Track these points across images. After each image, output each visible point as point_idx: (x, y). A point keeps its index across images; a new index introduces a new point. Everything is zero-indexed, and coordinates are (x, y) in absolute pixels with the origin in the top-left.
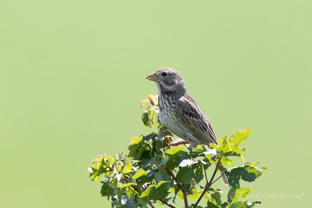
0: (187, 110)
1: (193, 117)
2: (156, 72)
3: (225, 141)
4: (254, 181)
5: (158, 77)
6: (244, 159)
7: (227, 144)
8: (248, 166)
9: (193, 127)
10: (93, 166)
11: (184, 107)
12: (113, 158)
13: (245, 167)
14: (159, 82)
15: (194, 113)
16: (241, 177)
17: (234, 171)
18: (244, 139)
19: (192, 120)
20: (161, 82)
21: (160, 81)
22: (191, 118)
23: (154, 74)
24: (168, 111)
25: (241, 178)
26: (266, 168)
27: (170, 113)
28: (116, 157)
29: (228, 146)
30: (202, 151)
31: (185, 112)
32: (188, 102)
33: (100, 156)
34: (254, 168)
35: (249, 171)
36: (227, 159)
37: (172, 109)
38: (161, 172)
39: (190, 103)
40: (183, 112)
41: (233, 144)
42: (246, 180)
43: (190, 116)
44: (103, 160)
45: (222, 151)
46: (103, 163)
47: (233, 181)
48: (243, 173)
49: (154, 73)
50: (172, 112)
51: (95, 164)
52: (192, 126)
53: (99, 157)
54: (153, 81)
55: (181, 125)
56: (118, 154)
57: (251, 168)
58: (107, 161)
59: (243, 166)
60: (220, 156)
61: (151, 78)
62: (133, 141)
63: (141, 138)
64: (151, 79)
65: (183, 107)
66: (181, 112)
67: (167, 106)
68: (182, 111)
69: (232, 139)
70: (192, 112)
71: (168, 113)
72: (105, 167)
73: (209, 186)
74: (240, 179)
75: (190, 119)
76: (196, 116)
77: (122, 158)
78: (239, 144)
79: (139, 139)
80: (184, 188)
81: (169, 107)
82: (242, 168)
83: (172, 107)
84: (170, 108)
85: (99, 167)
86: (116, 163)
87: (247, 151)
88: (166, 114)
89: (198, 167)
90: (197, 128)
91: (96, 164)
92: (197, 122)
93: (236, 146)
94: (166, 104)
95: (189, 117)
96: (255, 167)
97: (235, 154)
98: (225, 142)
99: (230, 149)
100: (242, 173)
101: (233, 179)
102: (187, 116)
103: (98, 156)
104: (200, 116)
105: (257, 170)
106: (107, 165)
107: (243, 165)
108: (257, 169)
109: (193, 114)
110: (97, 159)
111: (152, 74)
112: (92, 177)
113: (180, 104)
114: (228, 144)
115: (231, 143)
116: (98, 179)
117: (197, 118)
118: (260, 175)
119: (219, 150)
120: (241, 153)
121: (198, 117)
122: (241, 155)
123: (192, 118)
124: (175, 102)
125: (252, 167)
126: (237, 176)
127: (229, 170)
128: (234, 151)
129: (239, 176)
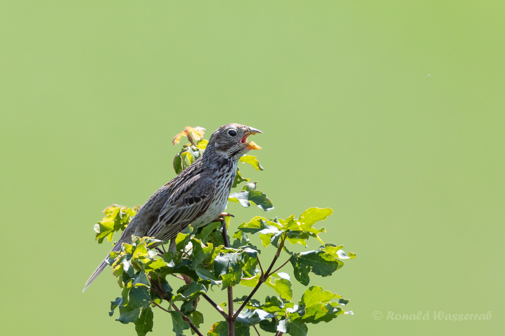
4: (331, 275)
6: (321, 240)
7: (296, 223)
8: (323, 252)
10: (102, 222)
13: (319, 253)
18: (321, 219)
25: (311, 270)
26: (355, 255)
29: (296, 225)
30: (259, 227)
41: (304, 223)
42: (318, 274)
44: (119, 213)
46: (118, 217)
47: (300, 274)
48: (316, 262)
53: (114, 206)
57: (328, 255)
59: (317, 251)
60: (284, 236)
69: (302, 217)
73: (265, 278)
78: (314, 223)
93: (310, 226)
98: (291, 221)
99: (299, 228)
100: (314, 262)
101: (301, 270)
103: (113, 204)
110: (112, 209)
115: (301, 223)
116: (111, 238)
118: (340, 266)
122: (317, 236)
126: (307, 267)
128: (305, 230)
129: (309, 266)
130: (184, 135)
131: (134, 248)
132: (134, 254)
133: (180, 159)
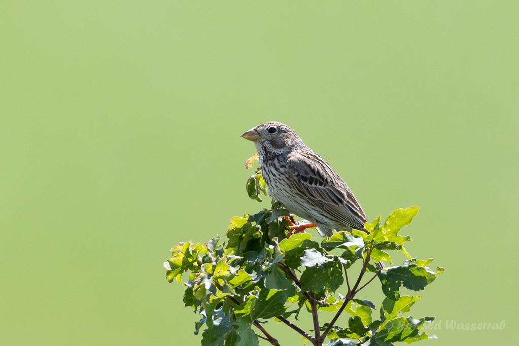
0: (304, 173)
1: (316, 184)
2: (258, 127)
3: (378, 225)
4: (423, 289)
5: (260, 135)
6: (407, 253)
7: (381, 230)
8: (414, 266)
9: (320, 199)
10: (172, 260)
11: (299, 169)
12: (203, 247)
13: (410, 266)
14: (262, 143)
15: (317, 177)
16: (403, 283)
17: (392, 273)
18: (406, 223)
19: (316, 188)
20: (265, 143)
21: (264, 141)
22: (313, 185)
23: (254, 130)
24: (277, 181)
25: (402, 285)
26: (443, 270)
27: (280, 183)
28: (208, 245)
29: (382, 233)
30: (341, 241)
31: (302, 176)
32: (305, 160)
33: (183, 243)
34: (423, 269)
35: (417, 273)
36: (381, 253)
37: (282, 177)
38: (275, 273)
39: (308, 163)
40: (299, 177)
41: (389, 230)
42: (410, 287)
43: (311, 183)
44: (188, 250)
45: (373, 241)
46: (187, 253)
47: (389, 289)
48: (406, 276)
49: (253, 128)
50: (282, 182)
51: (175, 255)
52: (317, 197)
53: (182, 245)
54: (253, 140)
55: (298, 199)
56: (211, 241)
57: (419, 269)
58: (194, 252)
59: (406, 265)
60: (369, 249)
61: (249, 135)
62: (233, 223)
63: (247, 219)
64: (249, 137)
65: (297, 170)
66: (296, 179)
67: (274, 175)
68: (297, 176)
69: (388, 223)
70: (314, 177)
71: (278, 185)
72: (190, 260)
73: (352, 294)
74: (400, 285)
75: (311, 187)
76: (322, 181)
77: (218, 247)
78: (400, 229)
79: (243, 220)
80: (314, 298)
81: (277, 175)
82: (405, 268)
83: (282, 174)
84: (279, 175)
85: (182, 260)
86: (207, 253)
87: (412, 240)
88: (275, 187)
89: (335, 265)
90: (326, 200)
91: (177, 255)
92: (324, 190)
93: (395, 233)
94: (272, 172)
95: (309, 185)
96: (426, 268)
97: (393, 246)
98: (377, 228)
99: (385, 237)
100: (404, 276)
101: (390, 286)
102: (305, 183)
103: (180, 243)
104: (329, 181)
105: (429, 273)
106: (193, 258)
107: (406, 263)
108: (428, 271)
109: (315, 179)
110: (180, 248)
111: (252, 130)
112: (170, 277)
113: (292, 165)
114: (383, 231)
115: (387, 229)
116: (181, 279)
117: (323, 185)
118: (432, 280)
119: (367, 240)
120: (402, 244)
121: (325, 182)
122: (403, 247)
123: (315, 186)
124: (284, 164)
125: (421, 268)
126: (397, 281)
127: (384, 271)
128: (391, 240)
129: (399, 281)
130: (256, 159)
131: (214, 267)
132: (214, 273)
133: (254, 181)
